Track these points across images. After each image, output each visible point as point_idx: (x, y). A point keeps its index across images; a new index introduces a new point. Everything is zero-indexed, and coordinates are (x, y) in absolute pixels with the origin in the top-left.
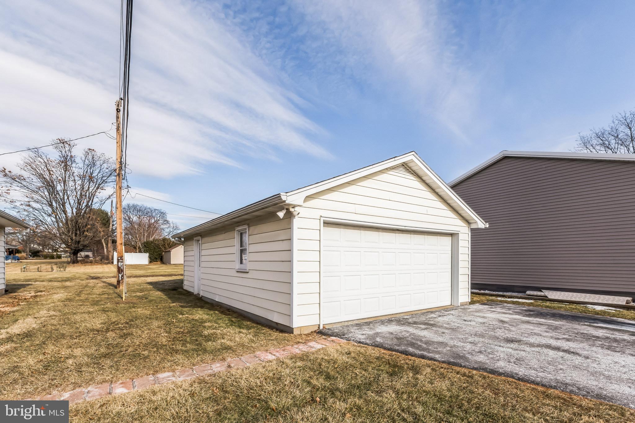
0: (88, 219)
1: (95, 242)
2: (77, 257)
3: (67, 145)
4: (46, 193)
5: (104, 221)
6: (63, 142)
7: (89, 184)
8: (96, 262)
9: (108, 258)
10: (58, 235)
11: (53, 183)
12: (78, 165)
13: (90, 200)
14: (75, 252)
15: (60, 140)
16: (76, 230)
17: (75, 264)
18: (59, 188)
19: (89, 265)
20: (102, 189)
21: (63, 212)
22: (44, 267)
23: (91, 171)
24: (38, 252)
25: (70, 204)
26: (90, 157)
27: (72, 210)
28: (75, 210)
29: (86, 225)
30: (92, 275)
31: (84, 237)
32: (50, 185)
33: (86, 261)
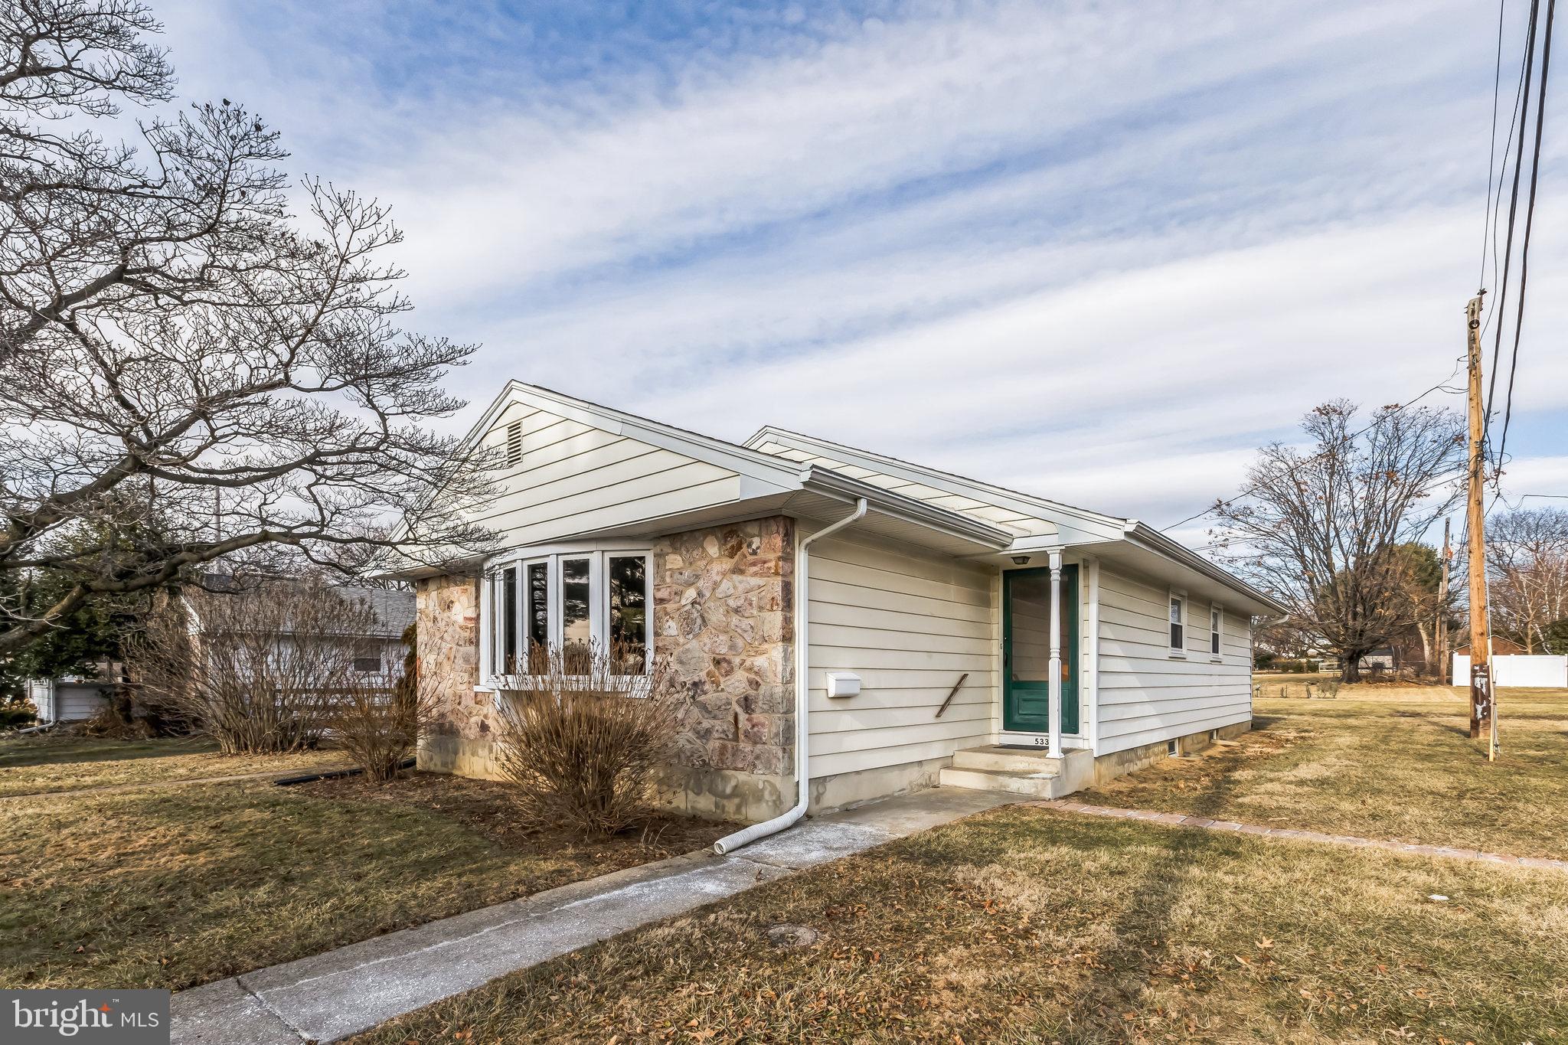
0: (1384, 578)
1: (1402, 630)
2: (1357, 668)
3: (1335, 417)
4: (1293, 533)
5: (1424, 575)
6: (1324, 411)
7: (1386, 491)
8: (1405, 680)
9: (1435, 670)
10: (1316, 619)
11: (1305, 507)
12: (1358, 452)
13: (1389, 528)
14: (1354, 657)
15: (1319, 409)
16: (1355, 606)
17: (1354, 685)
18: (1318, 515)
19: (1387, 687)
20: (1419, 496)
21: (1327, 567)
22: (1292, 688)
23: (1392, 458)
24: (1270, 657)
25: (1341, 546)
26: (1389, 425)
27: (1347, 560)
28: (1352, 559)
29: (1380, 592)
30: (1402, 709)
31: (1374, 619)
32: (1298, 515)
33: (1376, 676)
